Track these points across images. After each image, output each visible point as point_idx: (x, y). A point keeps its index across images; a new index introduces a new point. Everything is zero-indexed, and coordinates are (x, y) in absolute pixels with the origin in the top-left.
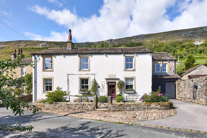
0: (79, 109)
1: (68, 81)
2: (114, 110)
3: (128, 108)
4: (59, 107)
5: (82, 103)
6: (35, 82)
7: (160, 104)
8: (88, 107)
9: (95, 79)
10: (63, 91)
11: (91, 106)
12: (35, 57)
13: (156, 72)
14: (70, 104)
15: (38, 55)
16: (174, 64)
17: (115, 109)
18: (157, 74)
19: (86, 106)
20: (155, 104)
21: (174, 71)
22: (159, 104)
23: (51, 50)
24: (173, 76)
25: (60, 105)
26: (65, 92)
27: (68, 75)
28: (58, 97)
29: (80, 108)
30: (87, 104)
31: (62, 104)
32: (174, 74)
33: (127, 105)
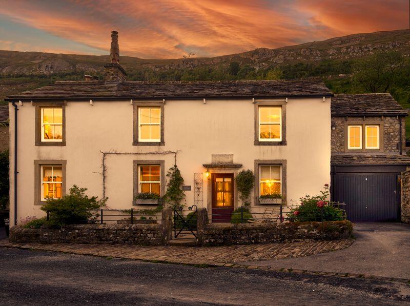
0: (125, 241)
1: (104, 170)
2: (210, 242)
3: (243, 238)
4: (74, 237)
5: (134, 225)
6: (16, 173)
7: (318, 225)
8: (149, 235)
9: (176, 166)
10: (90, 197)
11: (154, 234)
12: (16, 106)
13: (349, 148)
14: (102, 228)
15: (25, 100)
16: (397, 126)
17: (212, 240)
18: (350, 154)
19: (142, 233)
20: (306, 225)
21: (399, 146)
22: (316, 227)
23: (60, 87)
24: (394, 158)
25: (77, 231)
26: (93, 199)
27: (105, 154)
28: (73, 211)
29: (127, 240)
30: (146, 228)
31: (84, 228)
32: (398, 154)
33: (241, 230)
